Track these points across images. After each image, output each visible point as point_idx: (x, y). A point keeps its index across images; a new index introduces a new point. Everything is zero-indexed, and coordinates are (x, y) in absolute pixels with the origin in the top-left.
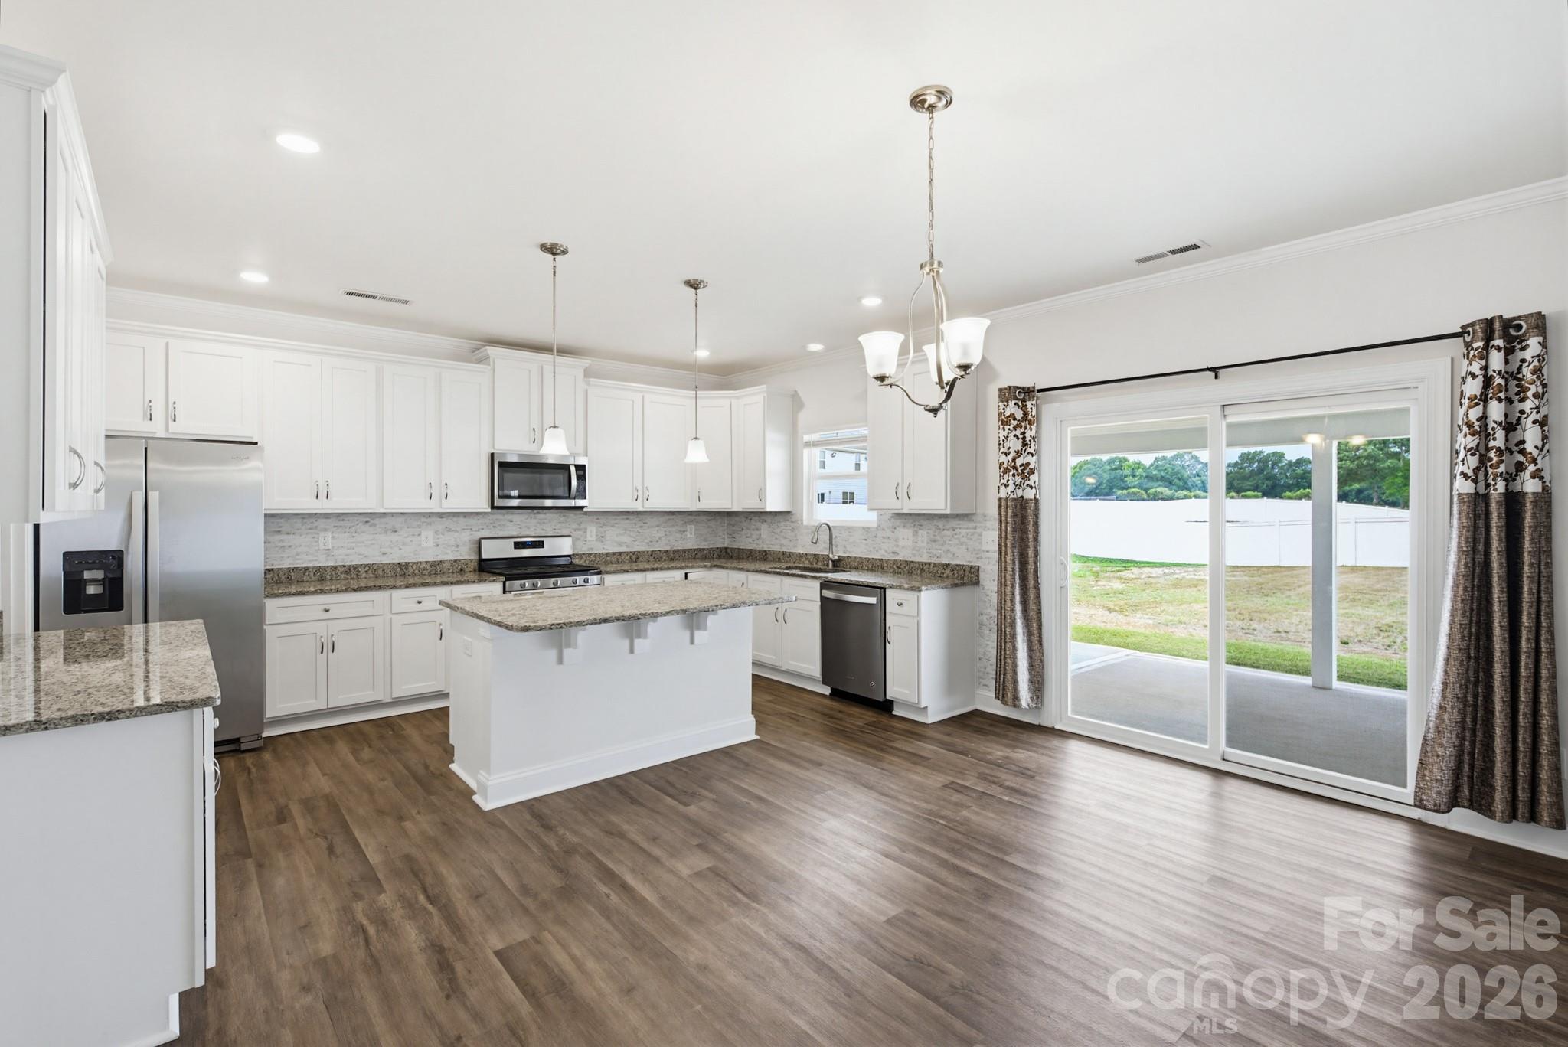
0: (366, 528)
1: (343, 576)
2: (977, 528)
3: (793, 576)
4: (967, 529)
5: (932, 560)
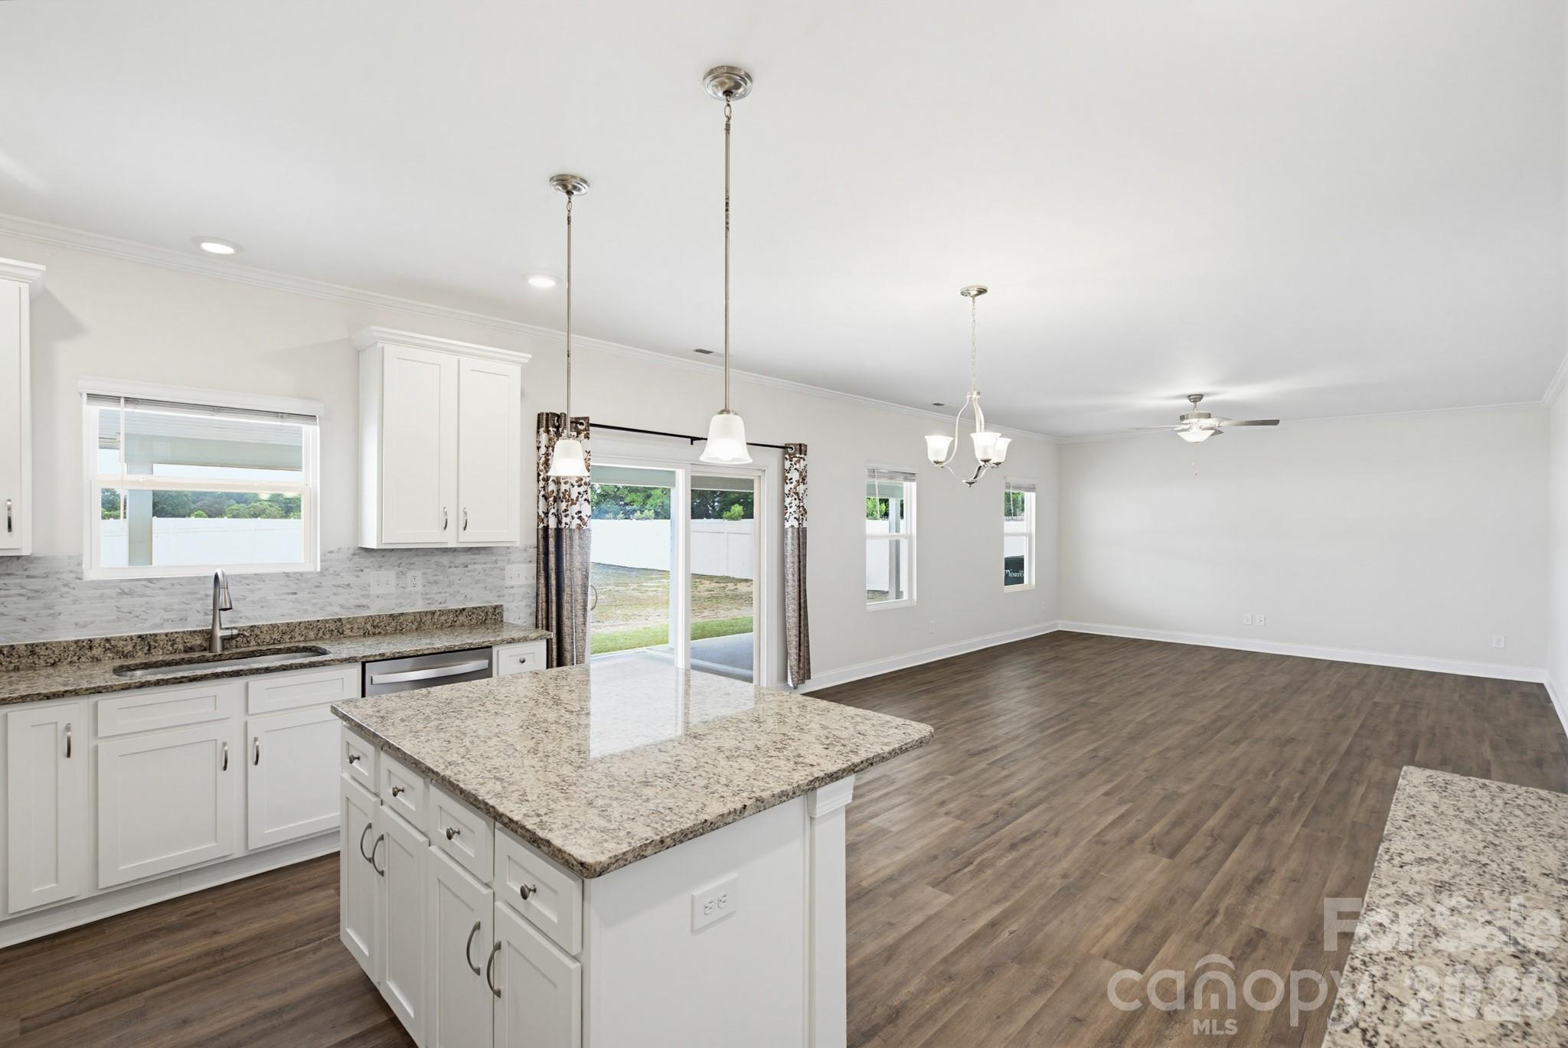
2: (499, 562)
3: (284, 670)
4: (485, 563)
5: (433, 608)
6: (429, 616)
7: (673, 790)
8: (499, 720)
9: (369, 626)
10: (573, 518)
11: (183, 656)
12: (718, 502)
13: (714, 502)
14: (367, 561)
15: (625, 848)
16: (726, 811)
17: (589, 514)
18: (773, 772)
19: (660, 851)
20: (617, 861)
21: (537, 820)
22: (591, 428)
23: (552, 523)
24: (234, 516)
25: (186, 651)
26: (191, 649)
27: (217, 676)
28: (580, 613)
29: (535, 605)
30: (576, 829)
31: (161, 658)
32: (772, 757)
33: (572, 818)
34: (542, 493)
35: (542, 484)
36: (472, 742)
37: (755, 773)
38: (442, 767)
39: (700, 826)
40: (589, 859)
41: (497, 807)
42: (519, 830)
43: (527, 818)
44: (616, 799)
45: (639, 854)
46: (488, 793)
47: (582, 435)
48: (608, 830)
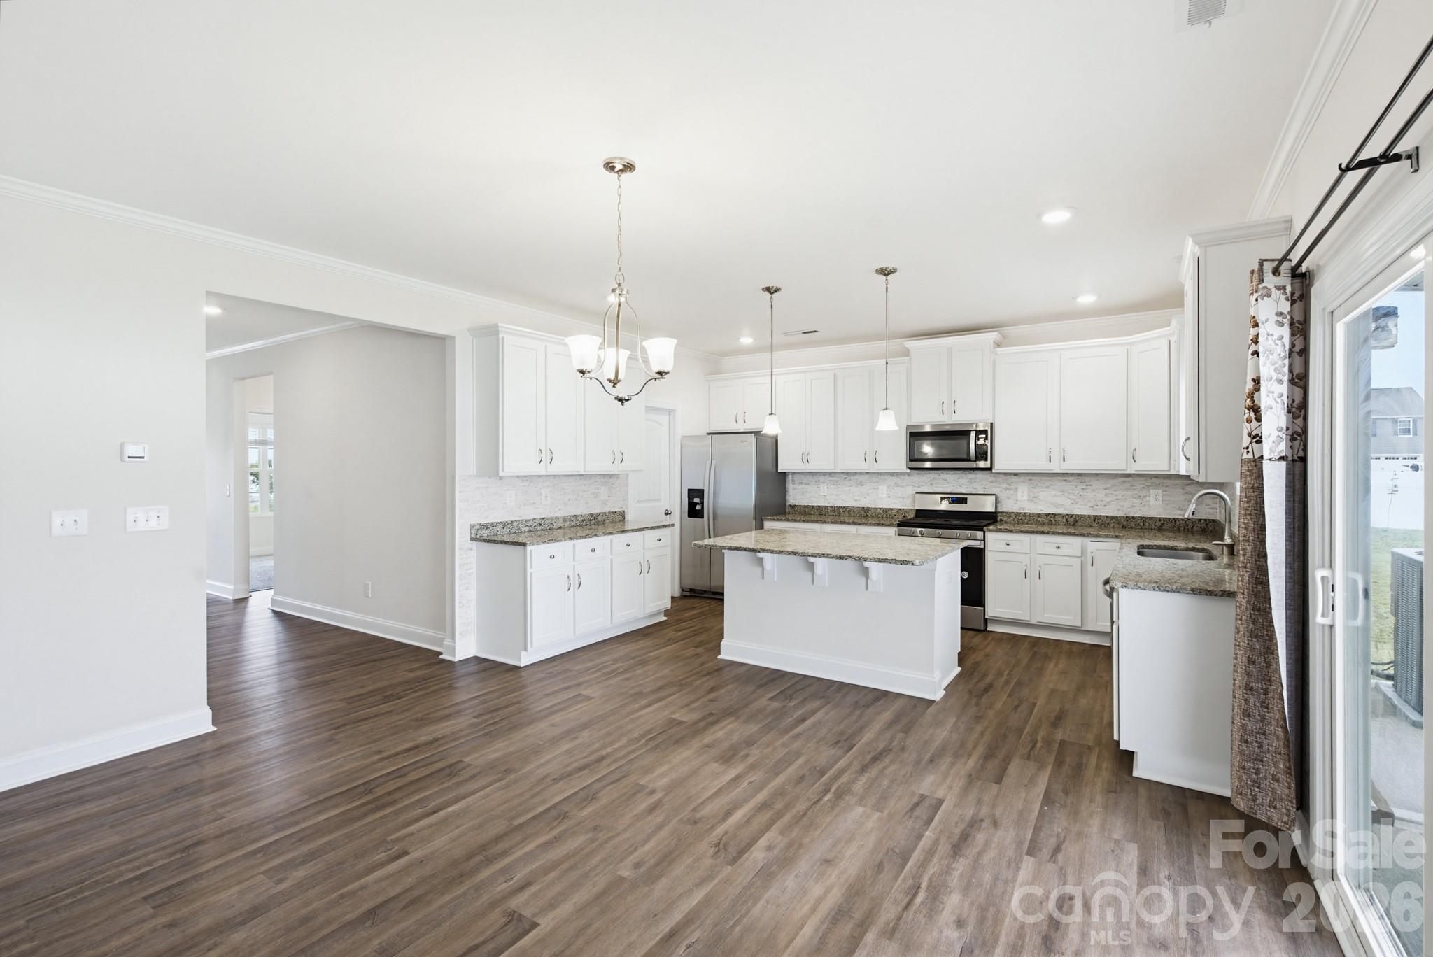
0: (846, 482)
1: (832, 514)
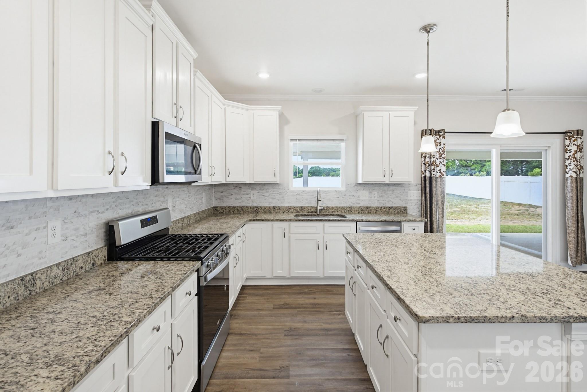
2: (406, 190)
3: (334, 221)
4: (400, 190)
5: (381, 206)
6: (380, 209)
7: (470, 297)
8: (396, 249)
9: (360, 210)
10: (437, 172)
11: (310, 214)
12: (524, 167)
13: (522, 167)
14: (359, 188)
15: (438, 315)
16: (500, 315)
17: (445, 170)
18: (537, 304)
19: (457, 323)
20: (433, 319)
21: (401, 291)
22: (445, 134)
23: (428, 175)
24: (332, 176)
25: (311, 213)
26: (312, 212)
27: (317, 220)
28: (441, 213)
29: (420, 208)
30: (417, 299)
31: (305, 214)
32: (537, 296)
33: (416, 294)
34: (423, 162)
35: (423, 159)
36: (384, 255)
37: (524, 301)
38: (371, 261)
39: (483, 318)
40: (420, 314)
41: (387, 281)
42: (394, 293)
43: (397, 289)
44: (439, 292)
45: (446, 320)
46: (385, 275)
47: (442, 137)
48: (432, 304)
